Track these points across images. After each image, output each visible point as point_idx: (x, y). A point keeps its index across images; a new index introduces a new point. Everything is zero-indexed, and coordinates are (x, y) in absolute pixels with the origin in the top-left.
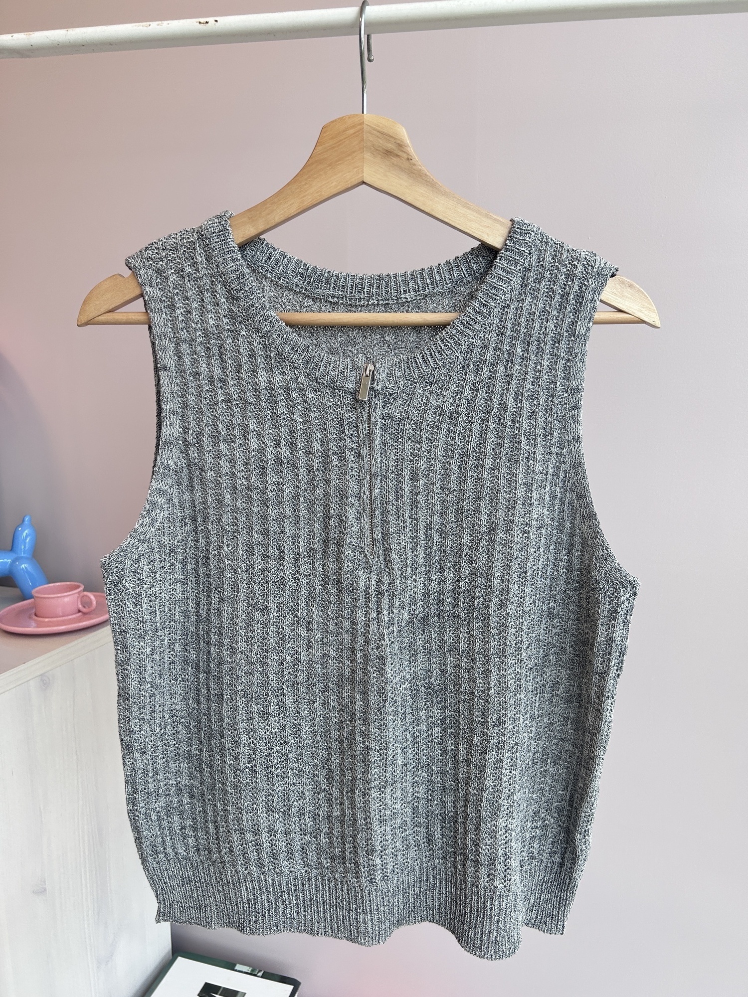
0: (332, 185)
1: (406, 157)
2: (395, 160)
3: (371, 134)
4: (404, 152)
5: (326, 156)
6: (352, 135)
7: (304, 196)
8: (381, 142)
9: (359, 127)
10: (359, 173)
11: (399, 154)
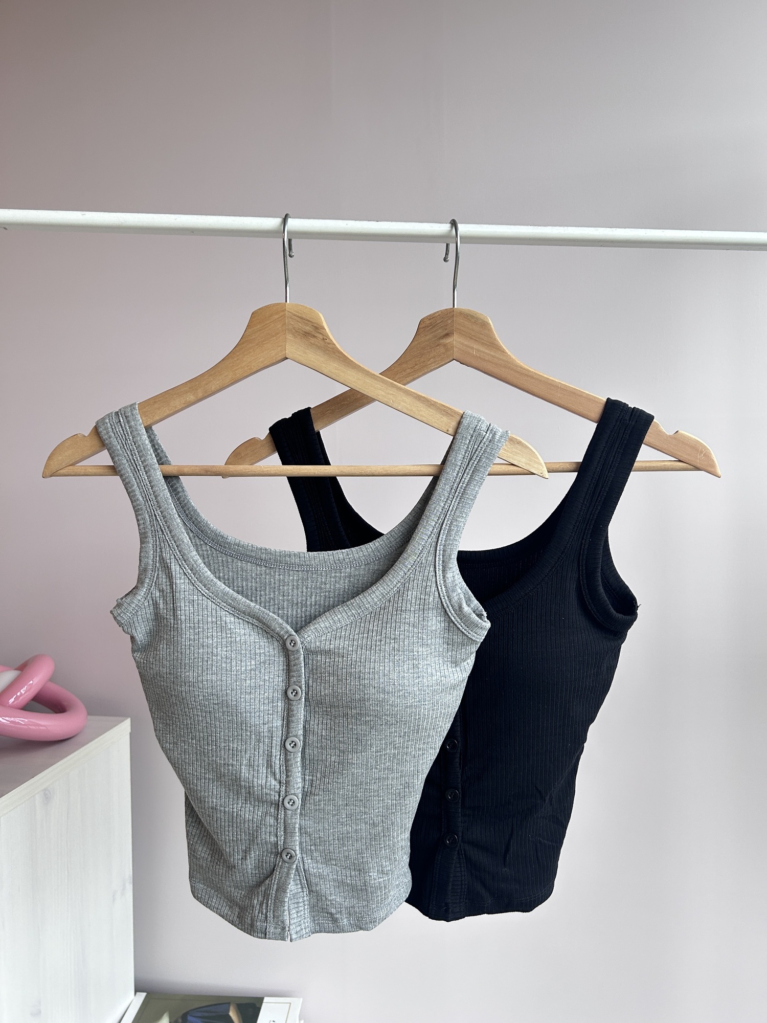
0: (260, 360)
1: (322, 338)
2: (312, 340)
3: (292, 319)
4: (320, 333)
5: (254, 337)
6: (275, 320)
7: (236, 370)
8: (300, 325)
9: (282, 314)
10: (282, 351)
11: (315, 335)
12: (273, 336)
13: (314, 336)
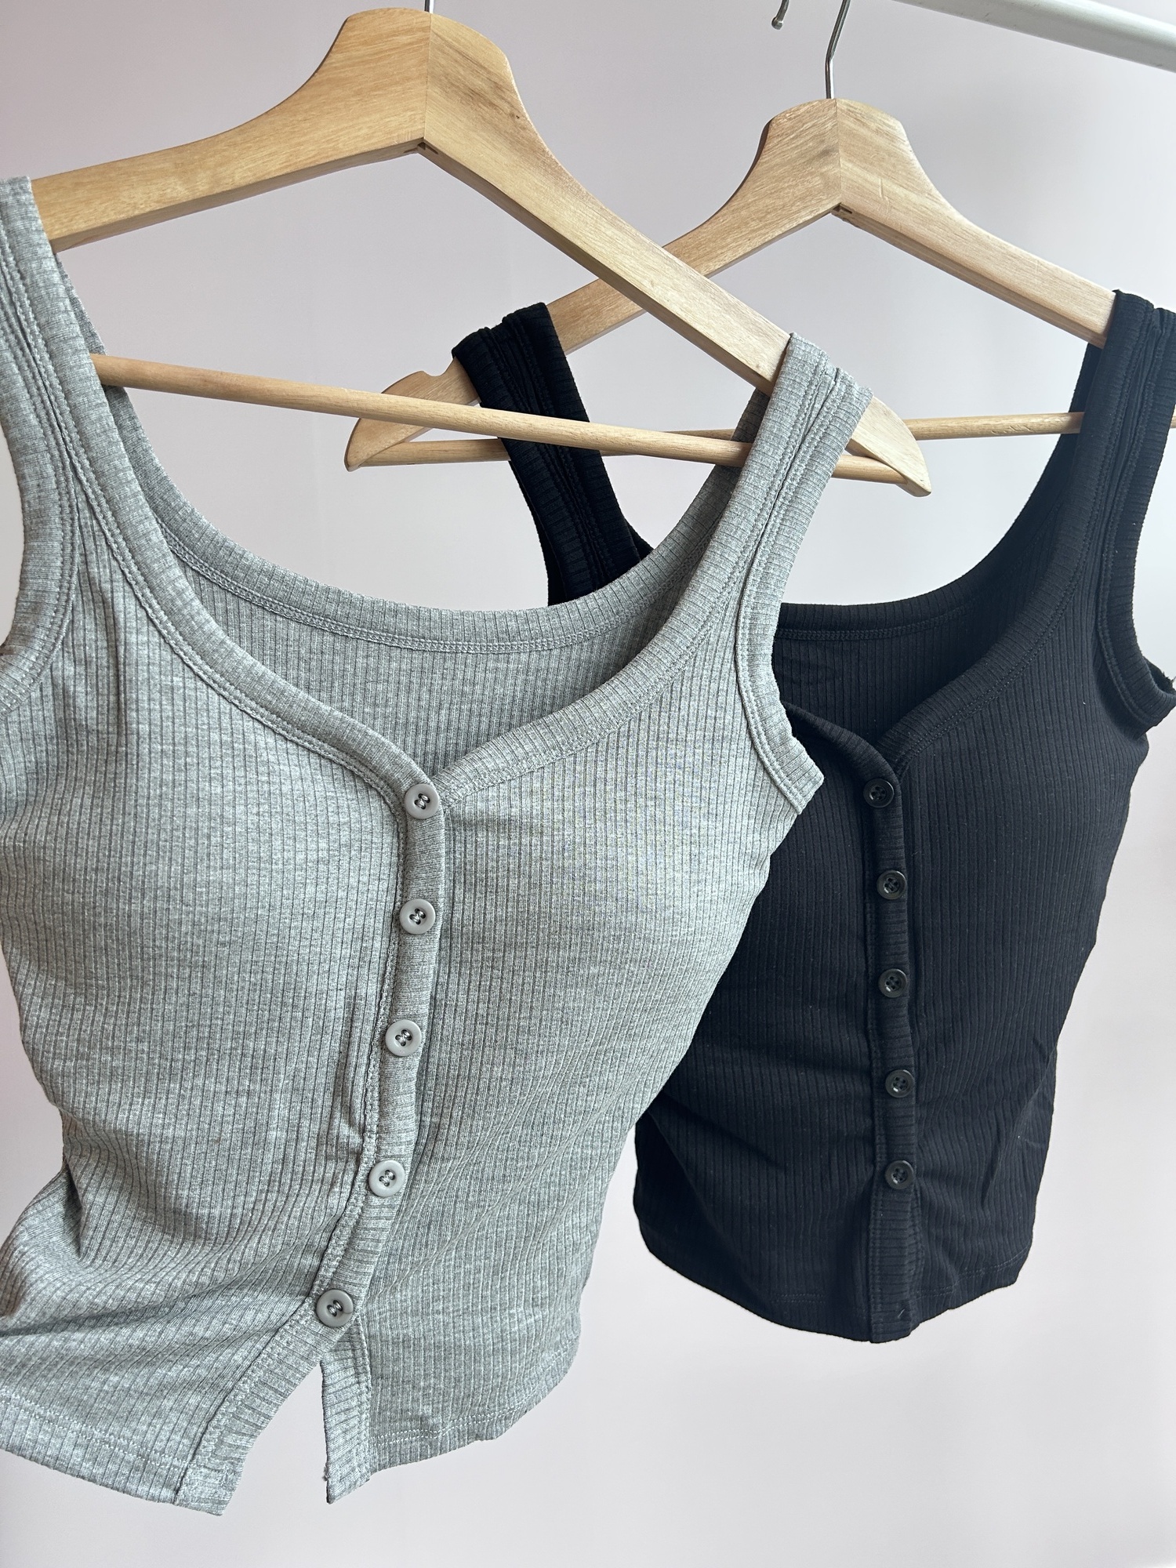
12: (397, 83)
13: (492, 104)
